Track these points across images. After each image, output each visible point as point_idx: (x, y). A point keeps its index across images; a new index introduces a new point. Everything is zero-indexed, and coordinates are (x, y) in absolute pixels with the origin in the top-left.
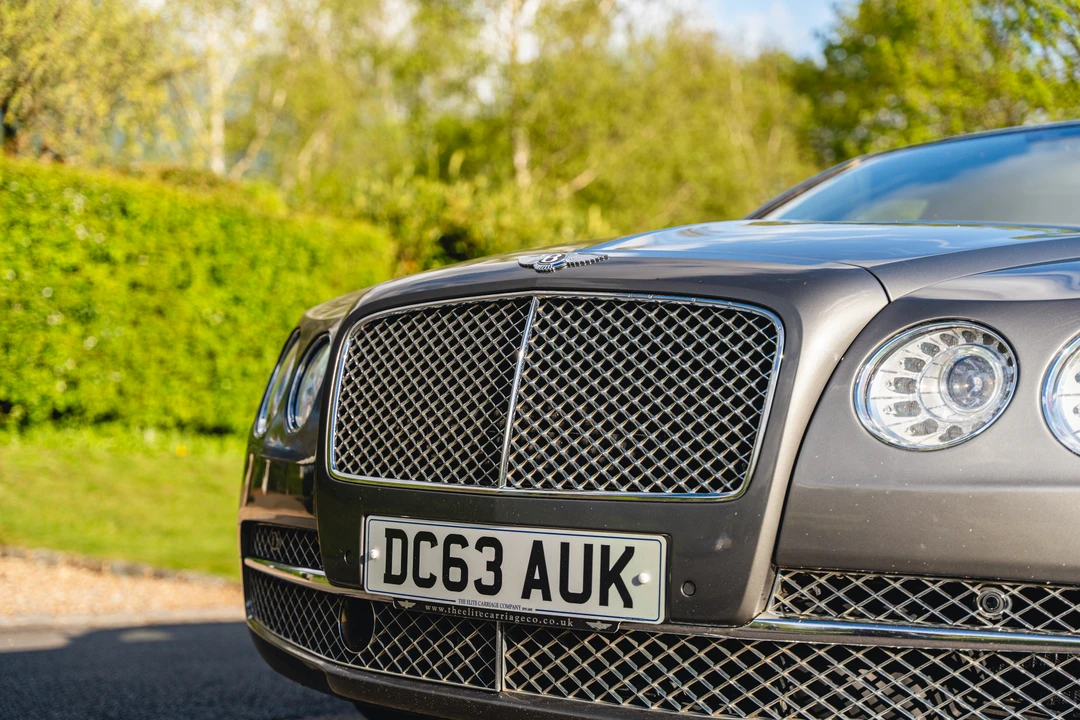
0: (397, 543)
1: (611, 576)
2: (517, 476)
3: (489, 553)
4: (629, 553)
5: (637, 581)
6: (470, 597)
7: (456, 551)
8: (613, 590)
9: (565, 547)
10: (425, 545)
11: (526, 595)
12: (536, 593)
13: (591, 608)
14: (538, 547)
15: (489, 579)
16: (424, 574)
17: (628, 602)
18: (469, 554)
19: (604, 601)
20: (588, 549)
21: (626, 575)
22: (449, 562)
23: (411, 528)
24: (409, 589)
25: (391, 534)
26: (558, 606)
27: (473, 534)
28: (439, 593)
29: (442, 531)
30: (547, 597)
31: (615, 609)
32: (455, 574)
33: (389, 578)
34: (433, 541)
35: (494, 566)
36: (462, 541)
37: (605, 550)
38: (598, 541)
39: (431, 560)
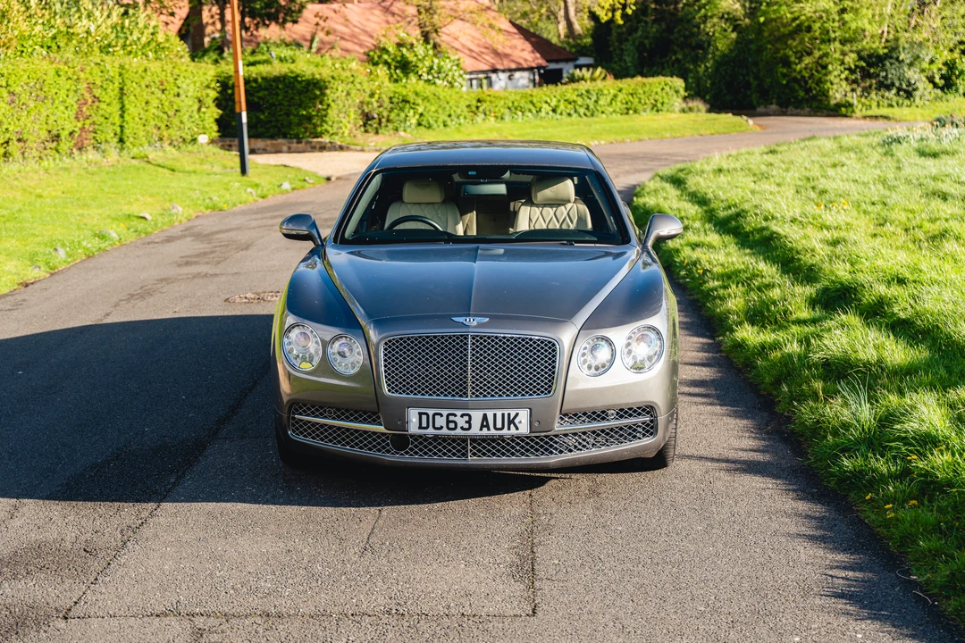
0: (424, 417)
1: (511, 422)
2: (473, 393)
3: (466, 418)
4: (517, 414)
5: (520, 422)
6: (459, 432)
7: (451, 418)
8: (512, 426)
9: (495, 415)
10: (437, 417)
11: (481, 429)
12: (485, 429)
13: (505, 431)
14: (485, 416)
15: (467, 426)
16: (437, 425)
17: (517, 429)
18: (458, 419)
19: (509, 429)
20: (503, 415)
21: (516, 421)
22: (448, 422)
23: (431, 412)
24: (431, 431)
25: (420, 414)
26: (493, 432)
27: (459, 413)
28: (445, 431)
29: (445, 413)
30: (489, 429)
31: (513, 431)
32: (452, 425)
33: (420, 427)
34: (441, 415)
35: (469, 422)
36: (455, 415)
37: (509, 414)
38: (506, 412)
39: (441, 421)
